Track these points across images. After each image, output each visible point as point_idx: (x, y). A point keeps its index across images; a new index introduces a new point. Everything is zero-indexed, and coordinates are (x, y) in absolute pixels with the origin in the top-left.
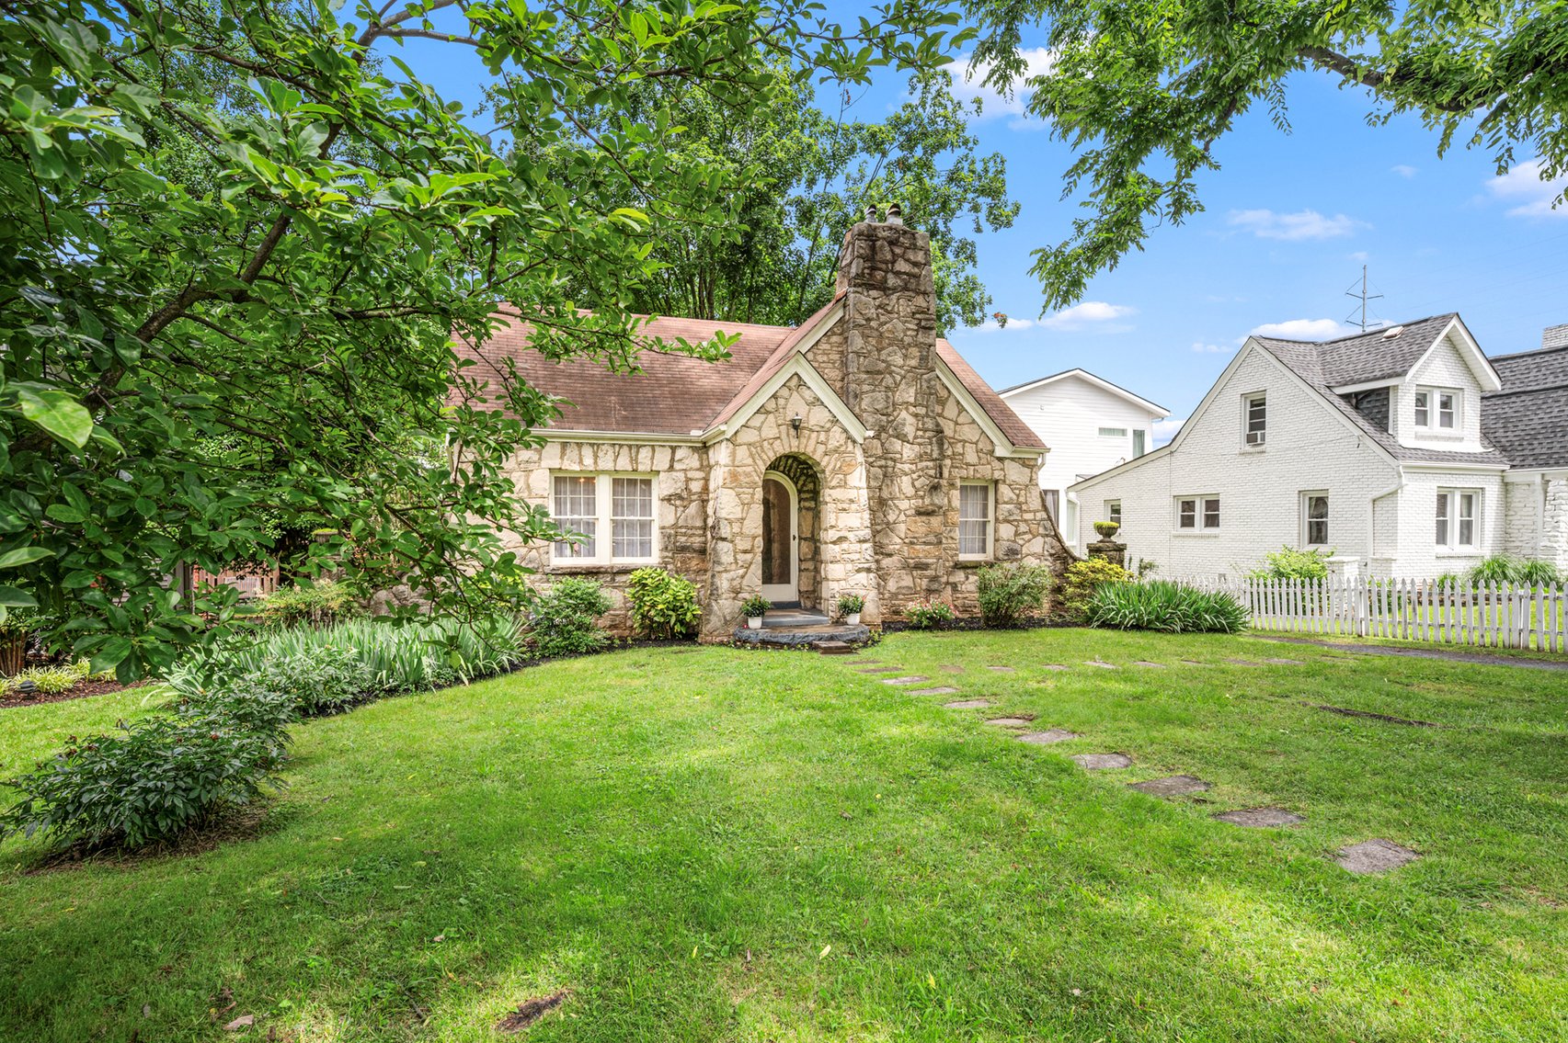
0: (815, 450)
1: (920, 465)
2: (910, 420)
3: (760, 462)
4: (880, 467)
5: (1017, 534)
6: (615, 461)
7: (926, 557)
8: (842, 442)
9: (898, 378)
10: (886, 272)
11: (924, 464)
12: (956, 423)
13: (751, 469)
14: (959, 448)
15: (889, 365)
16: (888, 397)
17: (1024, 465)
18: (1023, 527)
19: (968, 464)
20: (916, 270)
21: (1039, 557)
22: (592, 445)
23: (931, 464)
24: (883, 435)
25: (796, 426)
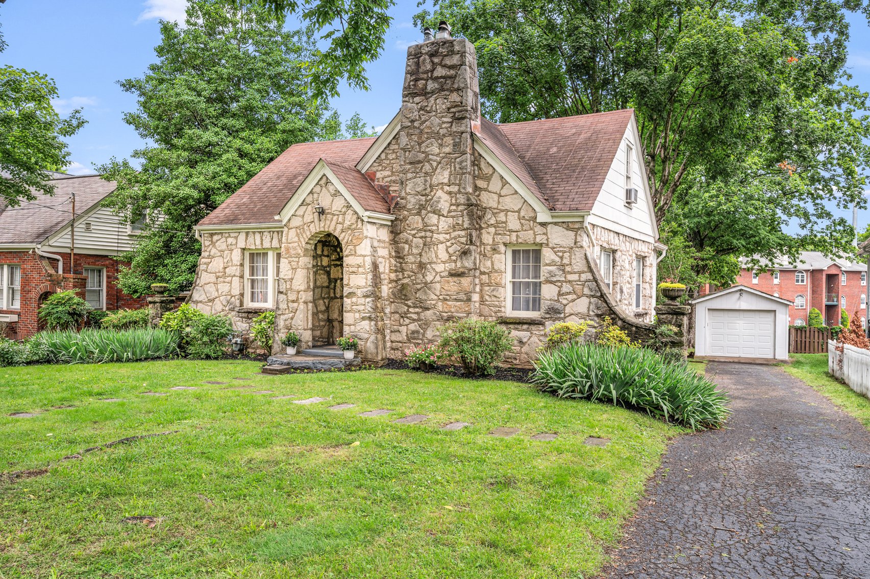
0: (335, 229)
1: (453, 235)
2: (446, 197)
3: (302, 240)
4: (421, 237)
5: (560, 294)
6: (271, 242)
7: (457, 312)
8: (353, 221)
9: (435, 164)
10: (427, 80)
11: (457, 233)
12: (500, 196)
13: (296, 244)
14: (502, 217)
15: (428, 155)
16: (426, 181)
17: (568, 229)
18: (566, 288)
19: (511, 231)
20: (452, 72)
21: (583, 317)
22: (260, 232)
23: (463, 233)
24: (423, 212)
25: (322, 212)
